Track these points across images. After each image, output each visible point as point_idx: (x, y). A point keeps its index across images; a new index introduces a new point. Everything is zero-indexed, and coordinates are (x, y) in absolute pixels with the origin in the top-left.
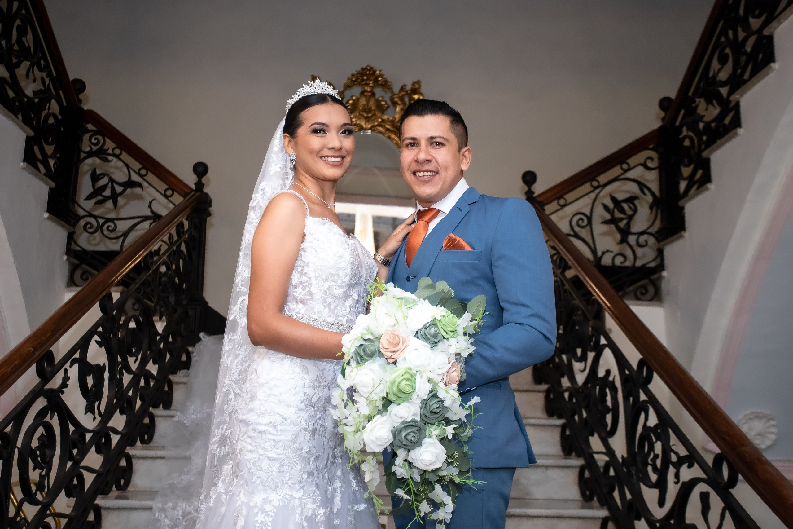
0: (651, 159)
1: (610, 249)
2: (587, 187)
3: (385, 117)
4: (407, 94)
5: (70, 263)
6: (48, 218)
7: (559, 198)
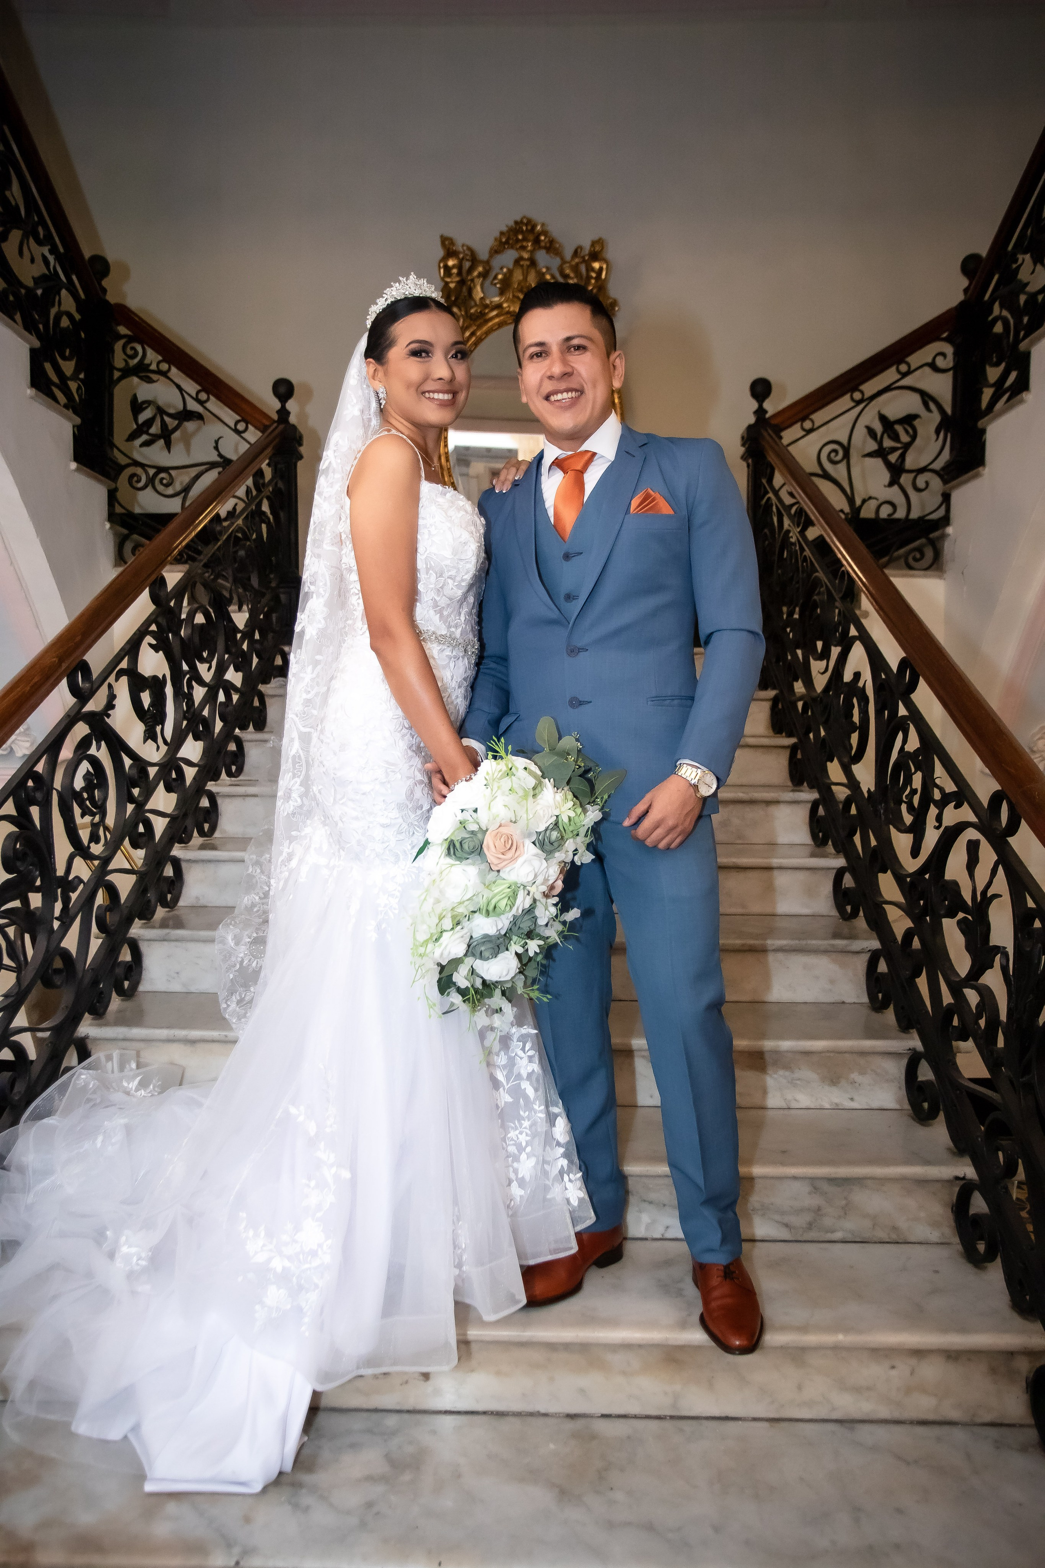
0: (944, 355)
1: (873, 495)
4: (584, 261)
5: (116, 534)
6: (77, 470)
7: (803, 420)
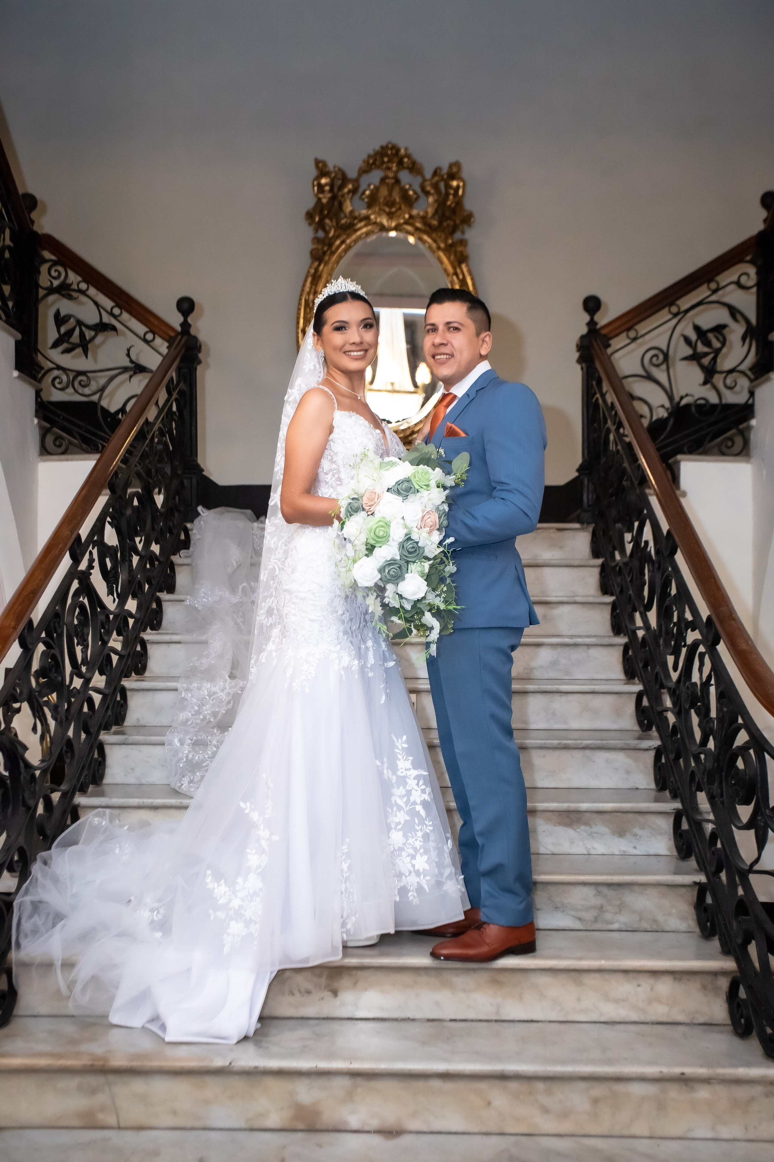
0: (747, 274)
1: (689, 392)
2: (664, 315)
3: (414, 212)
4: (443, 179)
5: (41, 427)
6: (19, 377)
7: (629, 329)
